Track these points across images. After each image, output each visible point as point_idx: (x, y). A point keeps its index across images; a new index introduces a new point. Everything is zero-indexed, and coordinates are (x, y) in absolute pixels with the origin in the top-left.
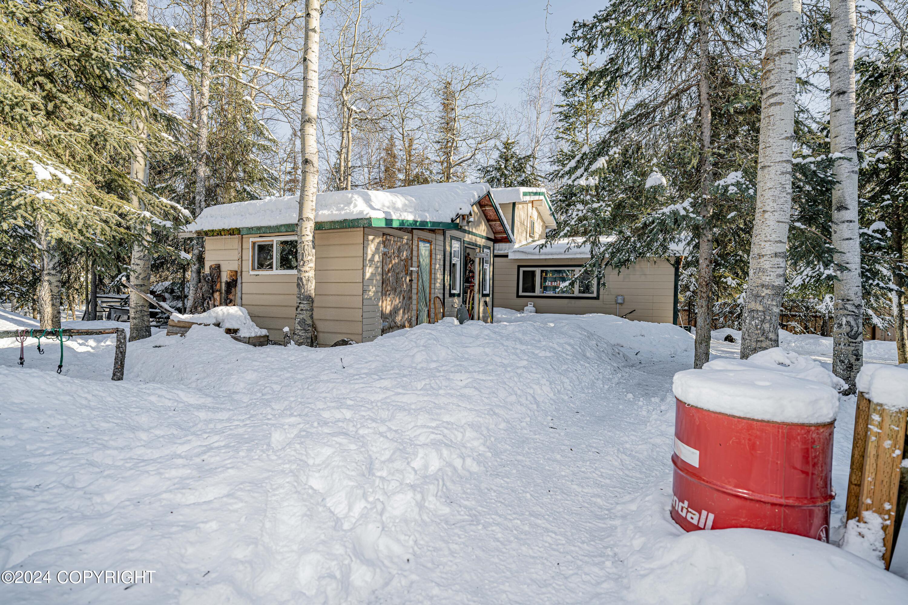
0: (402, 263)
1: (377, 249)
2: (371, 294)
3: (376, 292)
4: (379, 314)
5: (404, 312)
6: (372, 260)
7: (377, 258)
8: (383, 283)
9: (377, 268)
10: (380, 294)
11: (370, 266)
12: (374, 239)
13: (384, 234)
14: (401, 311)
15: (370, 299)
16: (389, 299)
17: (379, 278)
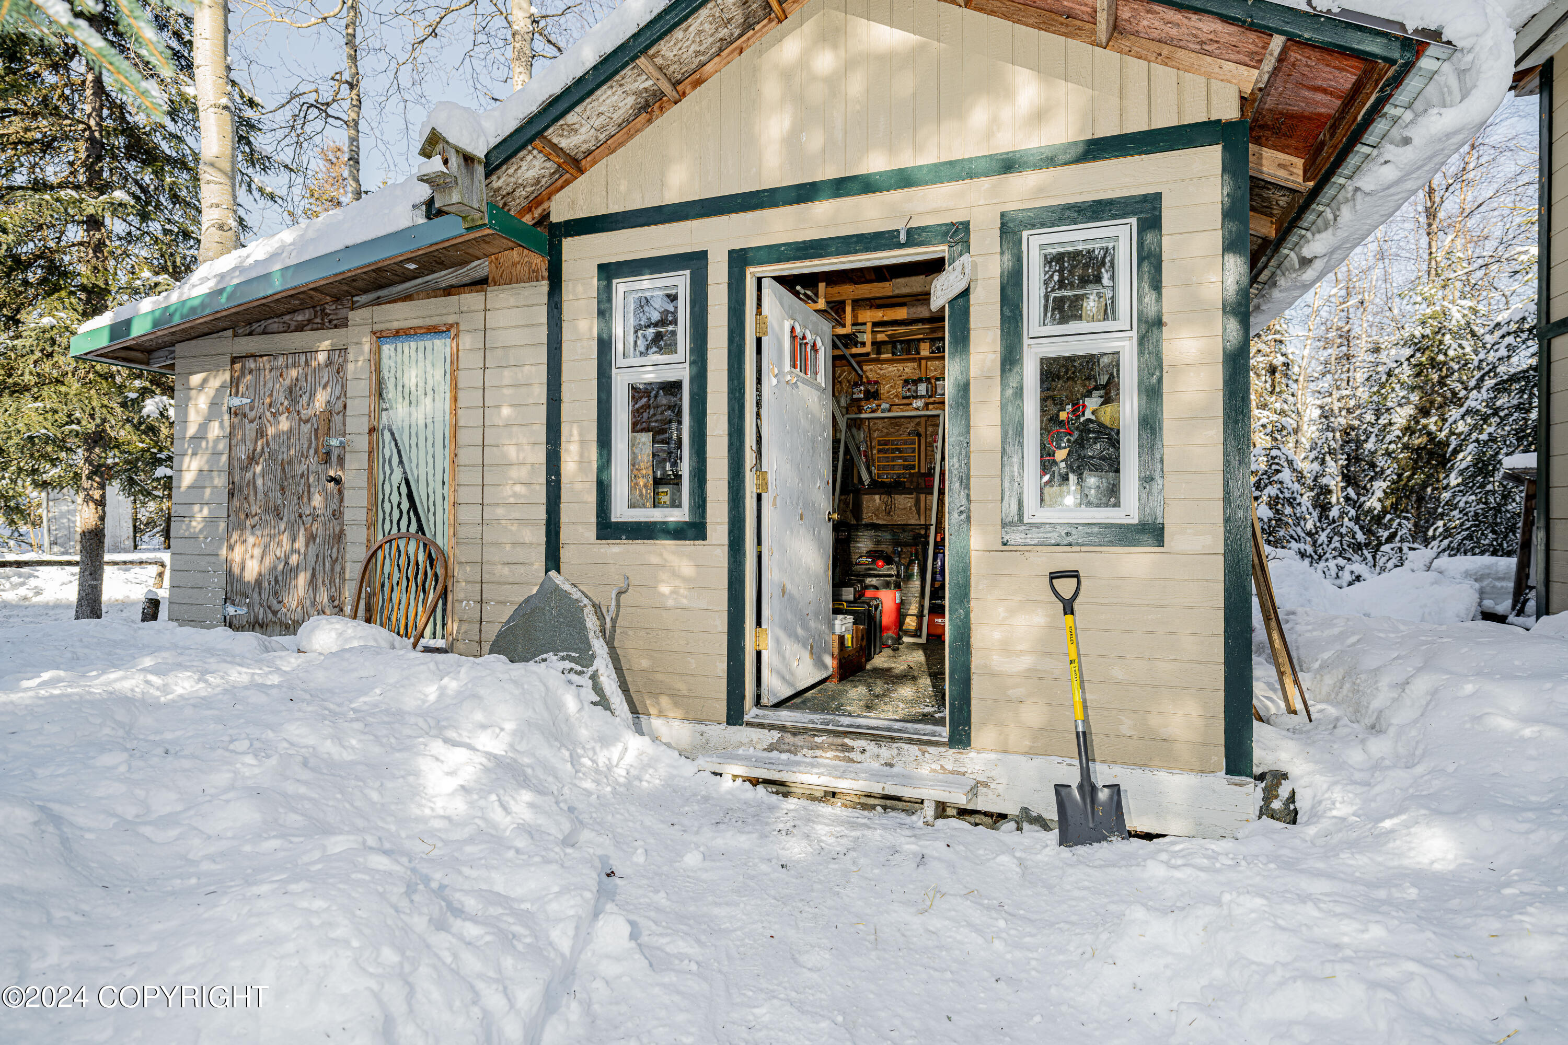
0: (306, 428)
1: (214, 404)
2: (197, 524)
3: (211, 520)
4: (219, 580)
5: (312, 583)
6: (201, 435)
7: (215, 430)
8: (231, 494)
9: (216, 454)
10: (222, 525)
11: (194, 454)
12: (205, 381)
13: (234, 360)
14: (302, 580)
15: (194, 537)
16: (251, 540)
17: (220, 481)
